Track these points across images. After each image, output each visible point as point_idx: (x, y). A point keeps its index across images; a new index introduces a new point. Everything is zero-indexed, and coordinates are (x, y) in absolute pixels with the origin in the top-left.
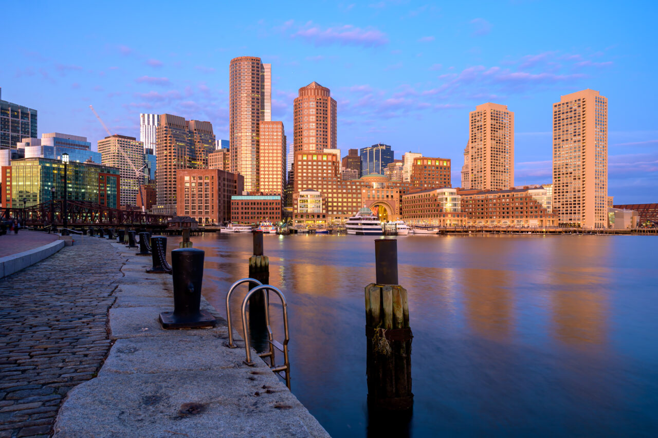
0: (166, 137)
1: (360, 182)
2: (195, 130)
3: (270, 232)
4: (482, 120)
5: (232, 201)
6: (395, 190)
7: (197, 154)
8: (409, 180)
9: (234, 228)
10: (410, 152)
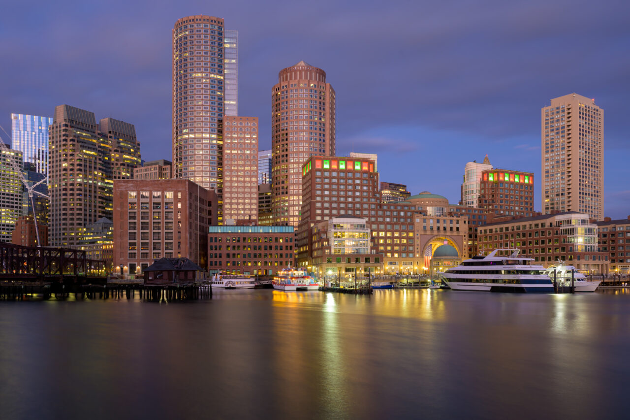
0: (65, 140)
1: (409, 206)
2: (110, 132)
3: (309, 288)
4: (565, 119)
5: (209, 236)
6: (462, 219)
7: (113, 168)
8: (475, 205)
9: (225, 281)
10: (474, 162)
